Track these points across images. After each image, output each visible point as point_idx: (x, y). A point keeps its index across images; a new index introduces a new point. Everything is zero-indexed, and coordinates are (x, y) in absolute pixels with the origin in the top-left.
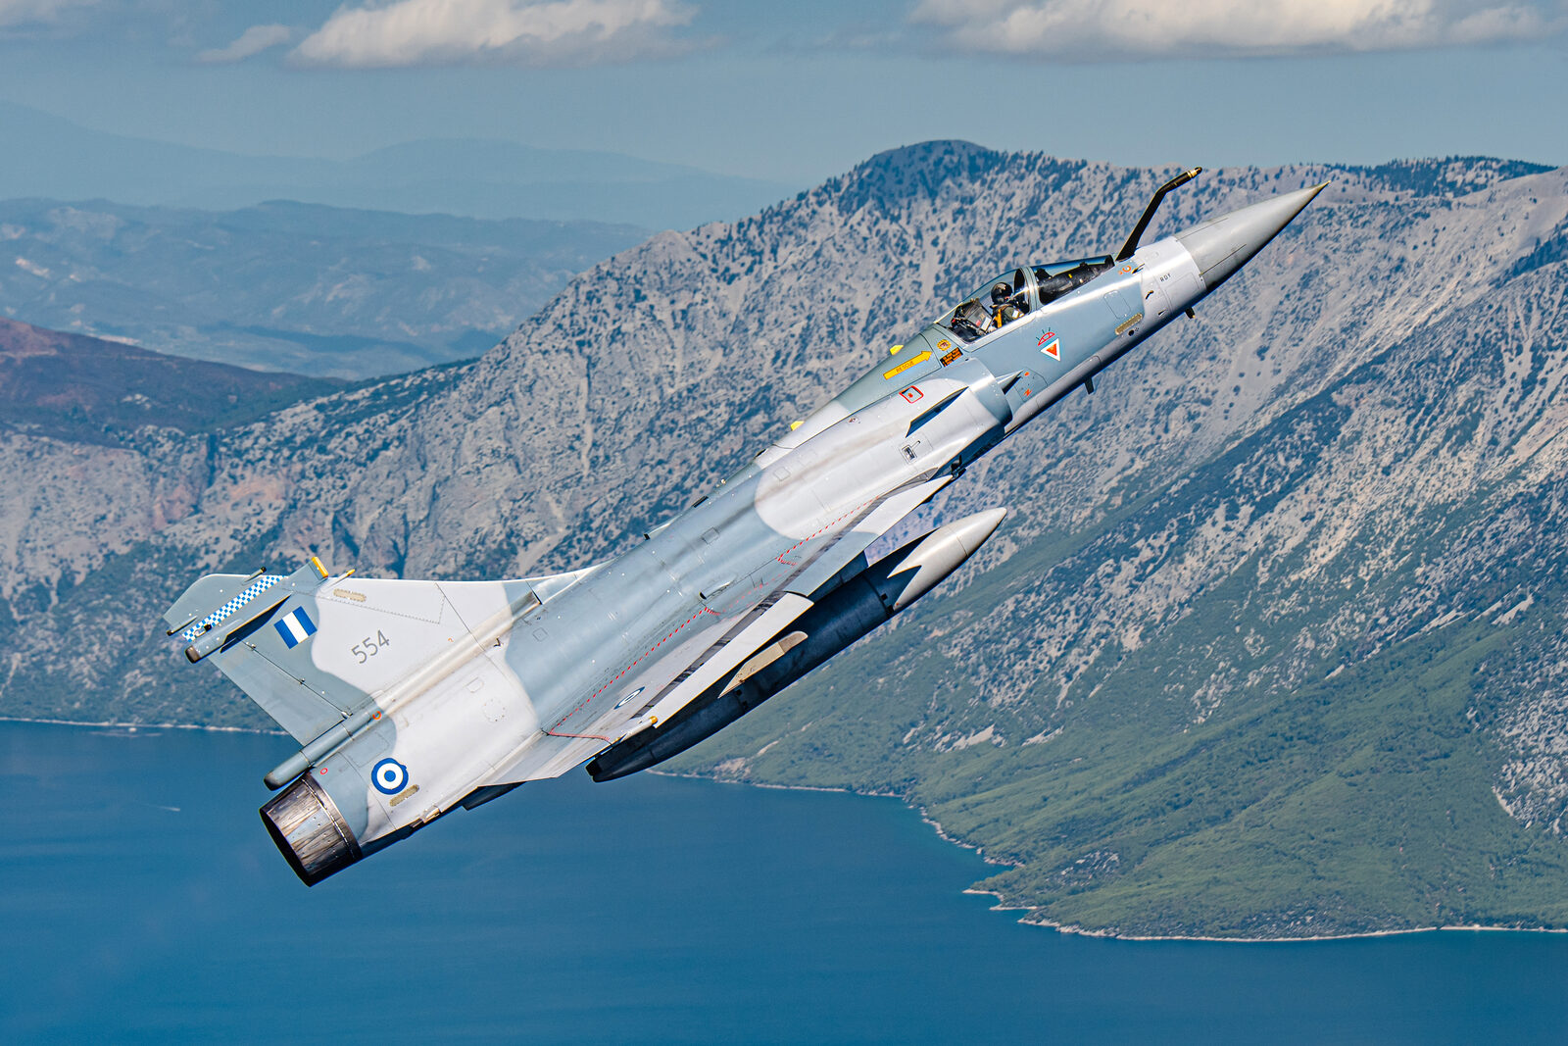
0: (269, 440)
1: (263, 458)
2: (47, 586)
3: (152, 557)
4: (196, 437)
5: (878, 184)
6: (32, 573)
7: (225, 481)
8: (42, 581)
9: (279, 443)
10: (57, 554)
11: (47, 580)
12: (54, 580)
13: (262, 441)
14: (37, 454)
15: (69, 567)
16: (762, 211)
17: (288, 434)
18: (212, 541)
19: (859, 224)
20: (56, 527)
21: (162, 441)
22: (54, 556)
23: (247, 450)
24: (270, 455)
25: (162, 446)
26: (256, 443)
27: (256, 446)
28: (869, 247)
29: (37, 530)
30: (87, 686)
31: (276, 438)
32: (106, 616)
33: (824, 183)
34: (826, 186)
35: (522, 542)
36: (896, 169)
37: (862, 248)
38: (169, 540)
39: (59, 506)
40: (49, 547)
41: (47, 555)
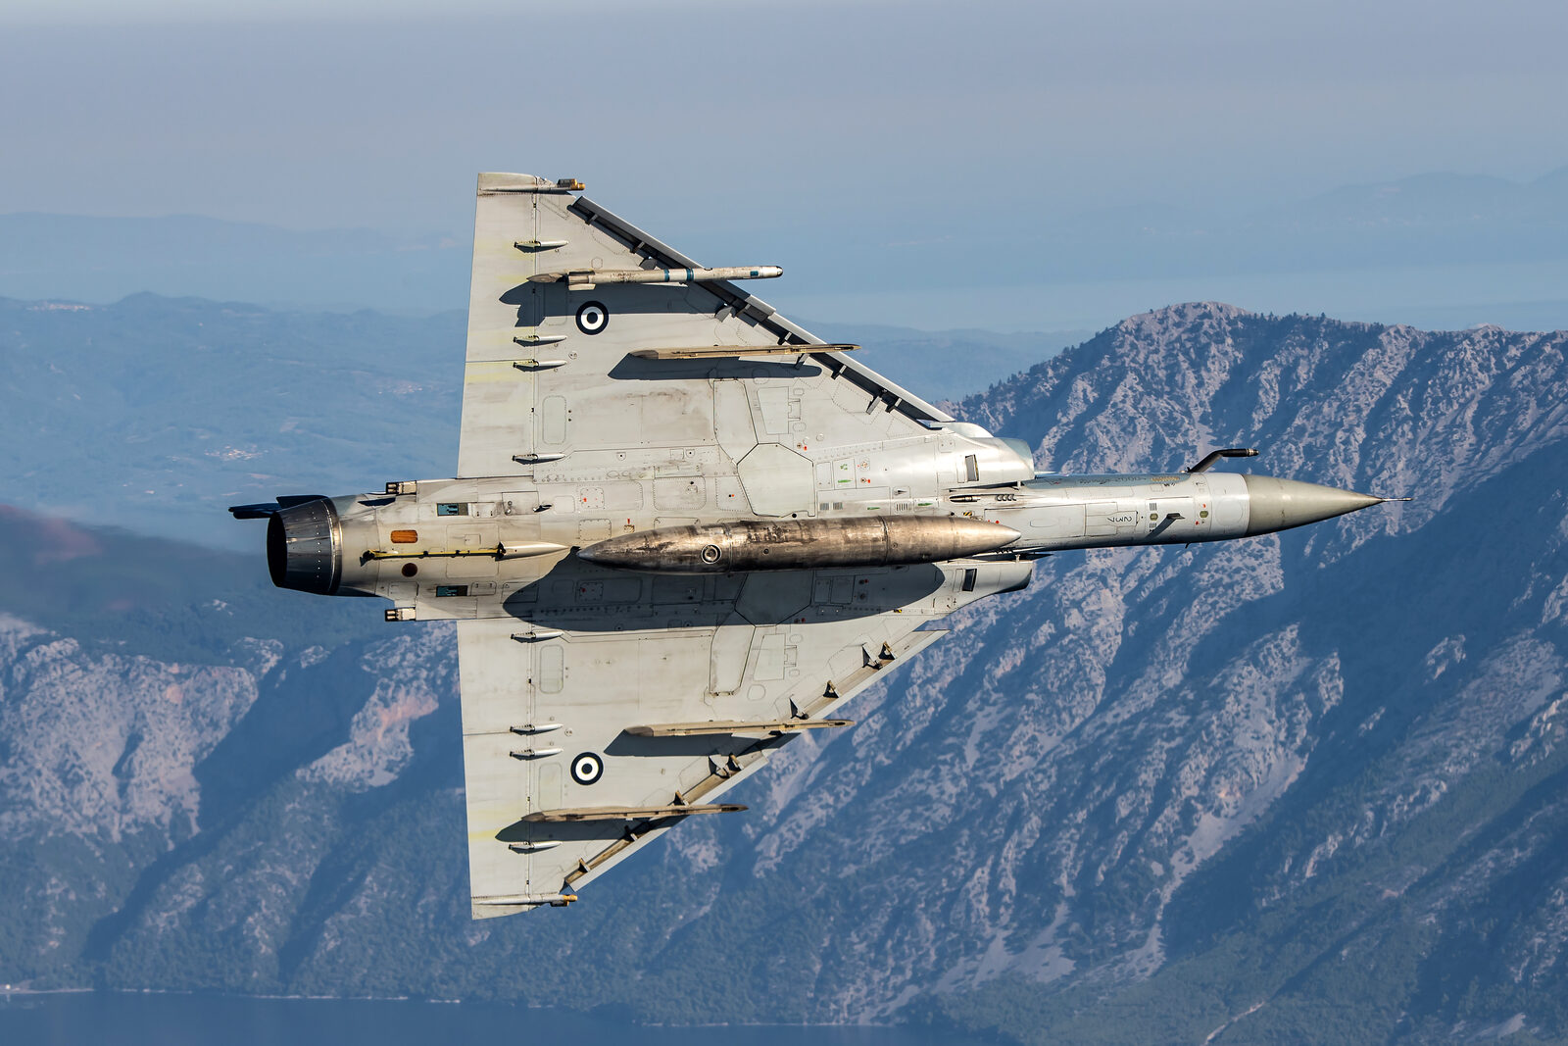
0: (418, 656)
1: (417, 678)
2: (160, 828)
3: (301, 795)
4: (311, 650)
5: (1132, 355)
6: (142, 813)
7: (375, 705)
8: (153, 822)
9: (428, 659)
10: (165, 791)
11: (158, 819)
12: (166, 820)
13: (410, 656)
14: (132, 675)
15: (180, 805)
16: (991, 387)
17: (439, 649)
18: (366, 775)
19: (1123, 402)
20: (161, 759)
21: (269, 656)
22: (161, 792)
23: (394, 669)
24: (424, 674)
25: (268, 661)
26: (403, 659)
27: (405, 663)
28: (1139, 428)
29: (141, 763)
30: (263, 951)
31: (426, 653)
32: (263, 867)
33: (1059, 353)
34: (1064, 358)
35: (774, 776)
36: (1148, 337)
37: (1130, 429)
38: (317, 774)
39: (162, 734)
40: (154, 781)
41: (154, 791)
